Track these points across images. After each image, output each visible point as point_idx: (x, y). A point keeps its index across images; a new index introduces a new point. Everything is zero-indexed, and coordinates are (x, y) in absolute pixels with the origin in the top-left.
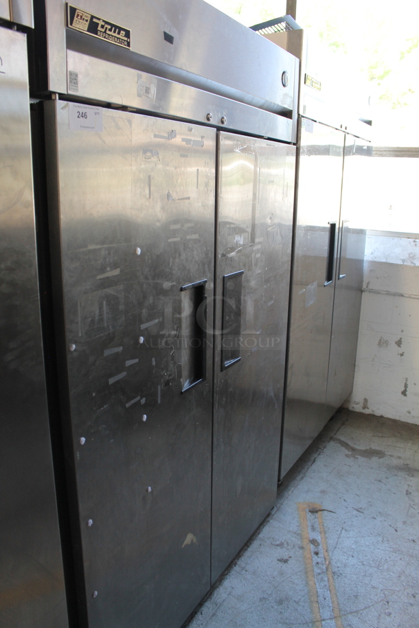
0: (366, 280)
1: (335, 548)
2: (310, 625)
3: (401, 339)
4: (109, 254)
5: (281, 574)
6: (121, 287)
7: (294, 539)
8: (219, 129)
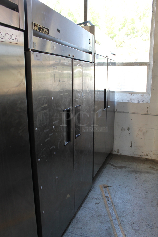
0: (116, 108)
1: (114, 198)
2: (109, 222)
3: (129, 128)
4: (45, 99)
5: (97, 207)
6: (48, 110)
7: (100, 196)
8: (73, 59)
